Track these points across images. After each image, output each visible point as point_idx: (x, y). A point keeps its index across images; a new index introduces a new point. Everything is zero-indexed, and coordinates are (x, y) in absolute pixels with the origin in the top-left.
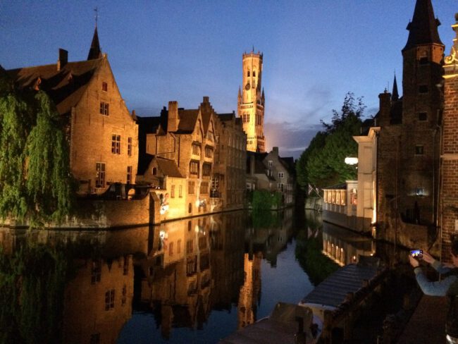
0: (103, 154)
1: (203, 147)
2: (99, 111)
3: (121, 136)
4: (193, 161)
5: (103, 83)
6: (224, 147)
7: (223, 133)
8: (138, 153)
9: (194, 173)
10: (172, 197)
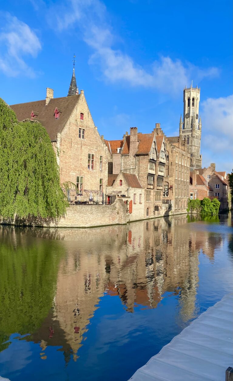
0: (82, 170)
1: (157, 164)
2: (78, 136)
3: (95, 155)
4: (150, 175)
5: (81, 113)
6: (172, 164)
7: (172, 152)
8: (107, 168)
9: (150, 185)
10: (134, 203)
